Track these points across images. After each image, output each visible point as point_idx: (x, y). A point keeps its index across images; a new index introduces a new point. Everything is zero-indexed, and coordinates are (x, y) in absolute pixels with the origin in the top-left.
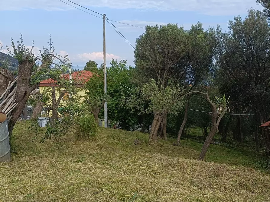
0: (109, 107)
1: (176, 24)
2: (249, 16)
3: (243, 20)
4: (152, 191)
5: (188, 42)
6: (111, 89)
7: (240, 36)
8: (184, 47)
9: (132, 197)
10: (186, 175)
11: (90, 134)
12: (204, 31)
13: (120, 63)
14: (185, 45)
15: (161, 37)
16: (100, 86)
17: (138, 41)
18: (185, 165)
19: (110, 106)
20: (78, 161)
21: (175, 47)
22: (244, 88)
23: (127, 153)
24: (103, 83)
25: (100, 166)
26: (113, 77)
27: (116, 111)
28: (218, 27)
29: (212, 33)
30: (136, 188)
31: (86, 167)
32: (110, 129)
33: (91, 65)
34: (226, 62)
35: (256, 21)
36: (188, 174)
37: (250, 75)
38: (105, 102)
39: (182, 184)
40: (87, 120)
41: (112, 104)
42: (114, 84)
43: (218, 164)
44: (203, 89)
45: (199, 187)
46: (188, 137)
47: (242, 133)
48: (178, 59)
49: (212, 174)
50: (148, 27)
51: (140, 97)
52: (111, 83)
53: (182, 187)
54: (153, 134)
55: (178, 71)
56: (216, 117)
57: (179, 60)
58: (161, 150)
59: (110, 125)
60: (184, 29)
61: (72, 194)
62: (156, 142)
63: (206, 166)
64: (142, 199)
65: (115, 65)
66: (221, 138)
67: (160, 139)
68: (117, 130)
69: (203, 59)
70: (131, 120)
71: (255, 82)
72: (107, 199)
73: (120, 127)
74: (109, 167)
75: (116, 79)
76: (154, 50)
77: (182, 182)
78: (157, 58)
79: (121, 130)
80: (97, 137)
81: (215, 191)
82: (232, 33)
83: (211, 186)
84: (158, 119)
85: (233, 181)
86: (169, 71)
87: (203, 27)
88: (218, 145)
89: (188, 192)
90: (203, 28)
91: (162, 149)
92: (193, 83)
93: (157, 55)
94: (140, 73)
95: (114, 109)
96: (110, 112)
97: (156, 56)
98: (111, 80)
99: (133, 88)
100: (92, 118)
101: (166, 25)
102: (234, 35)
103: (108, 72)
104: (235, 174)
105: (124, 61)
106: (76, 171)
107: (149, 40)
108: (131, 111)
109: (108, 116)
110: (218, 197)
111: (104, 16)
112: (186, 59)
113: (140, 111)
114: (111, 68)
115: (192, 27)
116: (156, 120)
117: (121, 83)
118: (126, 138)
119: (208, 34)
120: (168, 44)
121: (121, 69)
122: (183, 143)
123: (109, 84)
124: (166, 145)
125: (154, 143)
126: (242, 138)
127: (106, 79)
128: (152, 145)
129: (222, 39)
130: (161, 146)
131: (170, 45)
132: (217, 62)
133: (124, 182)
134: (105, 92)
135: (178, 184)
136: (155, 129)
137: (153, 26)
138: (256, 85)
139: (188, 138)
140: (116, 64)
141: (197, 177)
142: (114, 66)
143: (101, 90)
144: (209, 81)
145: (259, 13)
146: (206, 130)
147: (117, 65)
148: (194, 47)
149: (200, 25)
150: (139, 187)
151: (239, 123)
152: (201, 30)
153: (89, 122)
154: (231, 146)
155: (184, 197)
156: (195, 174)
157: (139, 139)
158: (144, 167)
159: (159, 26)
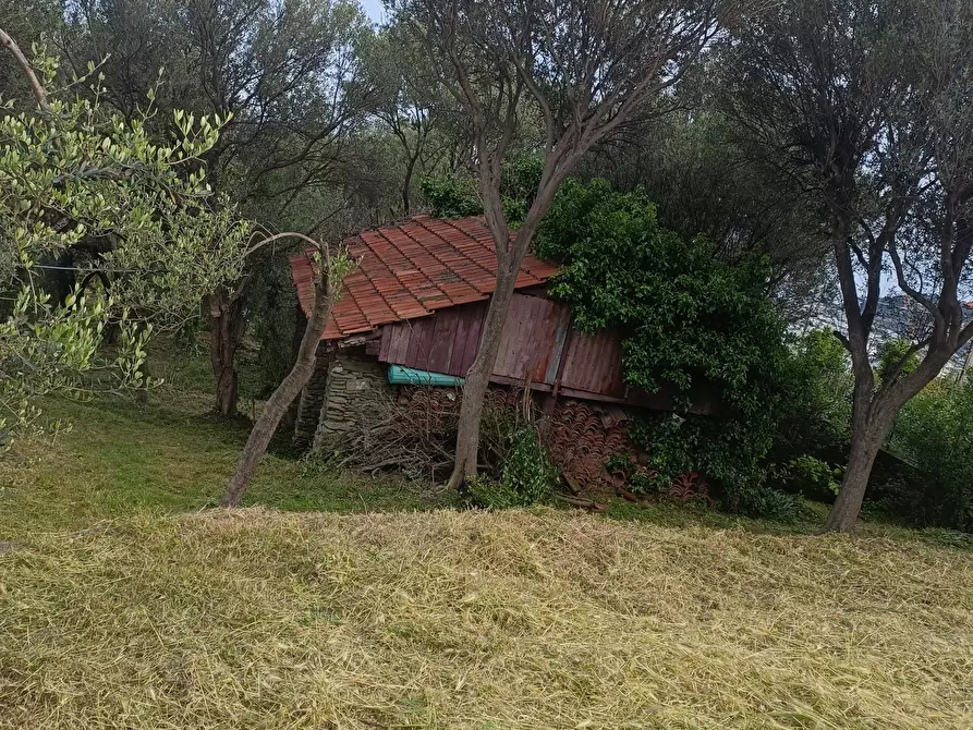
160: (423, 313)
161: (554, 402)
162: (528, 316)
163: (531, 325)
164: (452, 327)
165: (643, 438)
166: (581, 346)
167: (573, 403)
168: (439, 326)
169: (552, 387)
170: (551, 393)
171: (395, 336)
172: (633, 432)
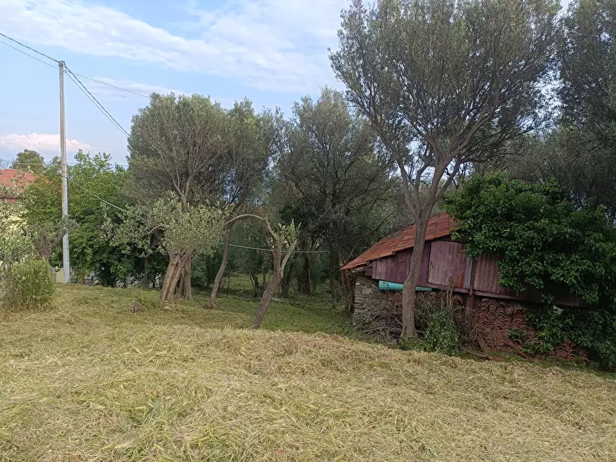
0: (74, 243)
1: (207, 97)
2: (322, 97)
3: (315, 103)
4: (187, 393)
5: (230, 129)
6: (78, 208)
7: (310, 129)
8: (222, 138)
9: (151, 409)
10: (240, 358)
11: (38, 298)
12: (255, 114)
13: (97, 158)
14: (224, 134)
15: (180, 117)
16: (53, 202)
17: (135, 119)
18: (236, 340)
19: (76, 242)
20: (21, 355)
21: (206, 137)
22: (316, 210)
23: (124, 330)
24: (60, 195)
25: (73, 360)
26: (81, 185)
27: (89, 251)
28: (277, 111)
29: (268, 120)
30: (155, 393)
31: (41, 364)
32: (77, 287)
33: (28, 159)
34: (290, 167)
35: (333, 107)
36: (241, 355)
37: (325, 191)
38: (64, 232)
39: (235, 374)
40: (33, 270)
41: (81, 237)
42: (83, 197)
43: (287, 334)
44: (253, 210)
45: (264, 375)
46: (228, 291)
47: (310, 282)
48: (211, 158)
49: (281, 351)
50: (155, 97)
51: (142, 224)
52: (77, 196)
53: (236, 378)
54: (168, 291)
55: (210, 179)
56: (280, 257)
57: (213, 159)
58: (183, 318)
59: (75, 277)
60: (222, 106)
61: (21, 422)
62: (174, 305)
63: (271, 338)
64: (170, 409)
65: (85, 162)
66: (281, 291)
67: (180, 299)
68: (91, 287)
69: (255, 161)
70: (121, 267)
71: (332, 201)
72: (101, 420)
73: (97, 281)
74: (92, 360)
75: (88, 188)
76: (167, 139)
77: (235, 371)
78: (174, 154)
79: (99, 286)
80: (54, 303)
81: (289, 378)
82: (298, 121)
83: (282, 370)
84: (178, 263)
85: (312, 358)
86: (195, 178)
87: (253, 106)
88: (277, 302)
89: (247, 385)
90: (253, 109)
91: (184, 316)
92: (236, 199)
93: (174, 148)
94: (141, 179)
95: (84, 248)
96: (76, 252)
97: (171, 150)
98: (77, 190)
99: (128, 207)
100: (44, 266)
101: (189, 95)
102: (301, 126)
103: (70, 174)
104: (315, 346)
105: (104, 154)
106: (21, 375)
107: (157, 120)
108: (124, 249)
109: (70, 261)
110: (294, 387)
111: (61, 64)
112: (225, 159)
113: (144, 250)
114: (76, 167)
115: (236, 105)
116: (173, 265)
117: (100, 196)
118: (113, 302)
119: (262, 119)
120: (194, 131)
121: (99, 169)
122: (220, 303)
123: (72, 198)
124: (192, 309)
125: (171, 307)
126: (311, 288)
127: (66, 188)
128: (166, 311)
129: (283, 131)
130: (183, 311)
131: (197, 132)
132: (275, 167)
133: (130, 384)
134: (65, 212)
135: (228, 374)
136: (171, 281)
137: (166, 96)
138: (334, 206)
139: (227, 294)
140: (88, 160)
141: (258, 358)
142: (82, 163)
143: (54, 209)
144: (262, 198)
145: (336, 94)
146: (256, 279)
147: (89, 162)
148: (238, 139)
149: (248, 104)
150: (160, 389)
151: (306, 266)
152: (251, 112)
153: (36, 273)
154: (297, 303)
155: (242, 394)
156: (254, 354)
157: (140, 301)
158: (165, 352)
159: (177, 95)
160: (390, 253)
161: (472, 299)
162: (448, 252)
163: (450, 257)
164: (407, 260)
165: (535, 321)
166: (483, 267)
167: (485, 300)
168: (400, 260)
169: (469, 290)
170: (469, 294)
171: (379, 266)
172: (527, 316)
